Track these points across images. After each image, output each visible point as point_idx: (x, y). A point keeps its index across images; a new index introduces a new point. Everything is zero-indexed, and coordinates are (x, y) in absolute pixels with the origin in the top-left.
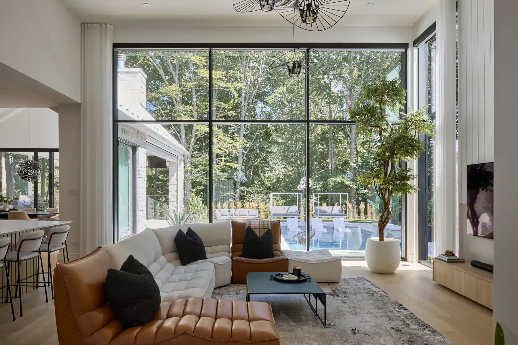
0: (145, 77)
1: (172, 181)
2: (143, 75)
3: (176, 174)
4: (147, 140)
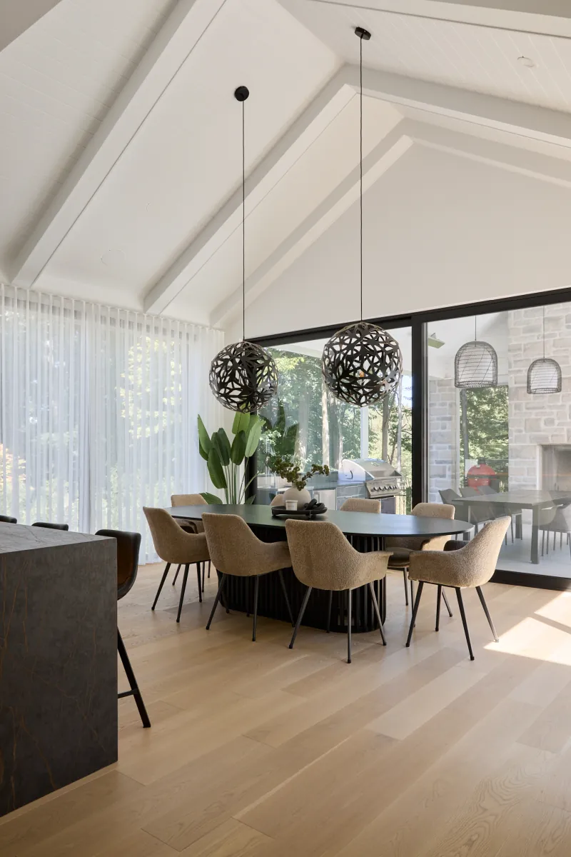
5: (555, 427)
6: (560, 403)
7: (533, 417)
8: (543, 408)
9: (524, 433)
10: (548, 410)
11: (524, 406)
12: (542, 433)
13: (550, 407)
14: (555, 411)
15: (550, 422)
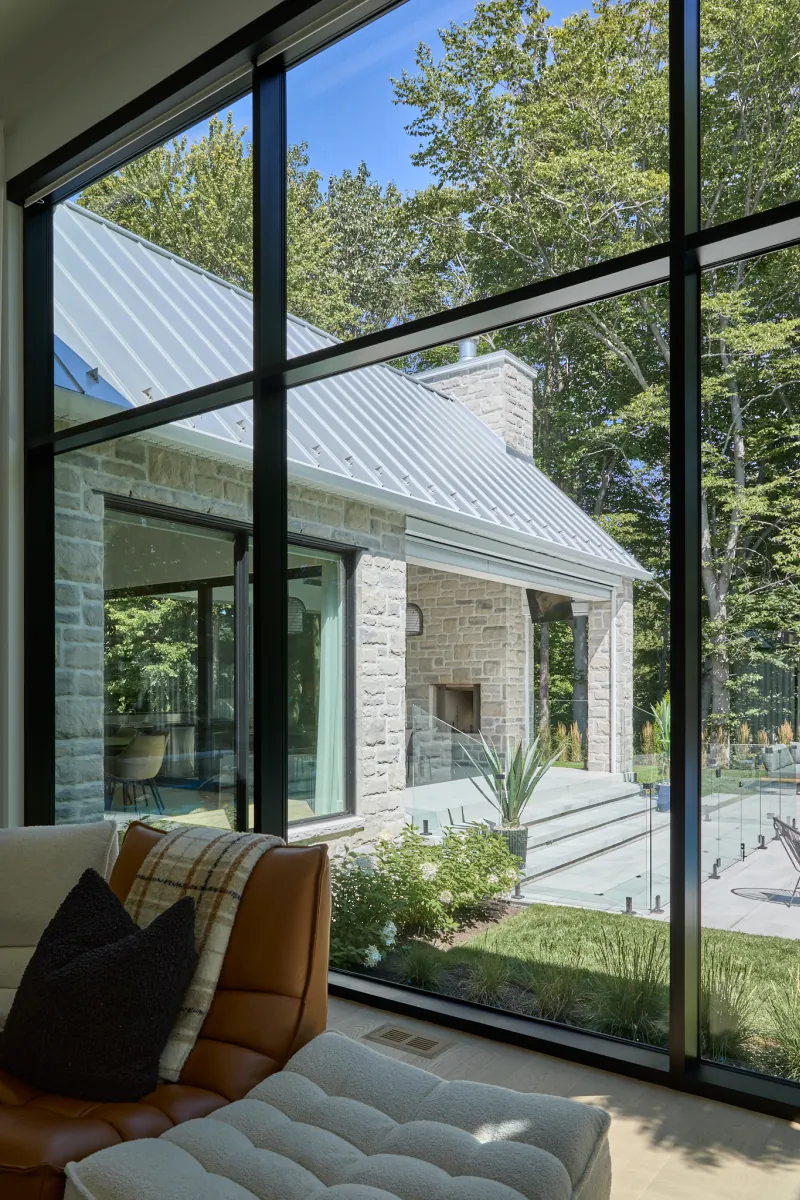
0: (528, 376)
1: (597, 659)
2: (519, 370)
3: (606, 638)
4: (407, 531)
5: (444, 666)
6: (447, 644)
7: (426, 656)
8: (434, 647)
9: (419, 673)
10: (438, 650)
11: (419, 645)
12: (433, 673)
13: (440, 647)
14: (444, 651)
15: (439, 662)
